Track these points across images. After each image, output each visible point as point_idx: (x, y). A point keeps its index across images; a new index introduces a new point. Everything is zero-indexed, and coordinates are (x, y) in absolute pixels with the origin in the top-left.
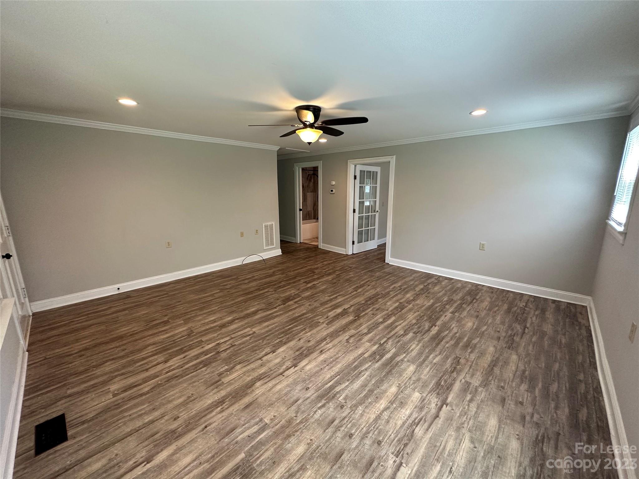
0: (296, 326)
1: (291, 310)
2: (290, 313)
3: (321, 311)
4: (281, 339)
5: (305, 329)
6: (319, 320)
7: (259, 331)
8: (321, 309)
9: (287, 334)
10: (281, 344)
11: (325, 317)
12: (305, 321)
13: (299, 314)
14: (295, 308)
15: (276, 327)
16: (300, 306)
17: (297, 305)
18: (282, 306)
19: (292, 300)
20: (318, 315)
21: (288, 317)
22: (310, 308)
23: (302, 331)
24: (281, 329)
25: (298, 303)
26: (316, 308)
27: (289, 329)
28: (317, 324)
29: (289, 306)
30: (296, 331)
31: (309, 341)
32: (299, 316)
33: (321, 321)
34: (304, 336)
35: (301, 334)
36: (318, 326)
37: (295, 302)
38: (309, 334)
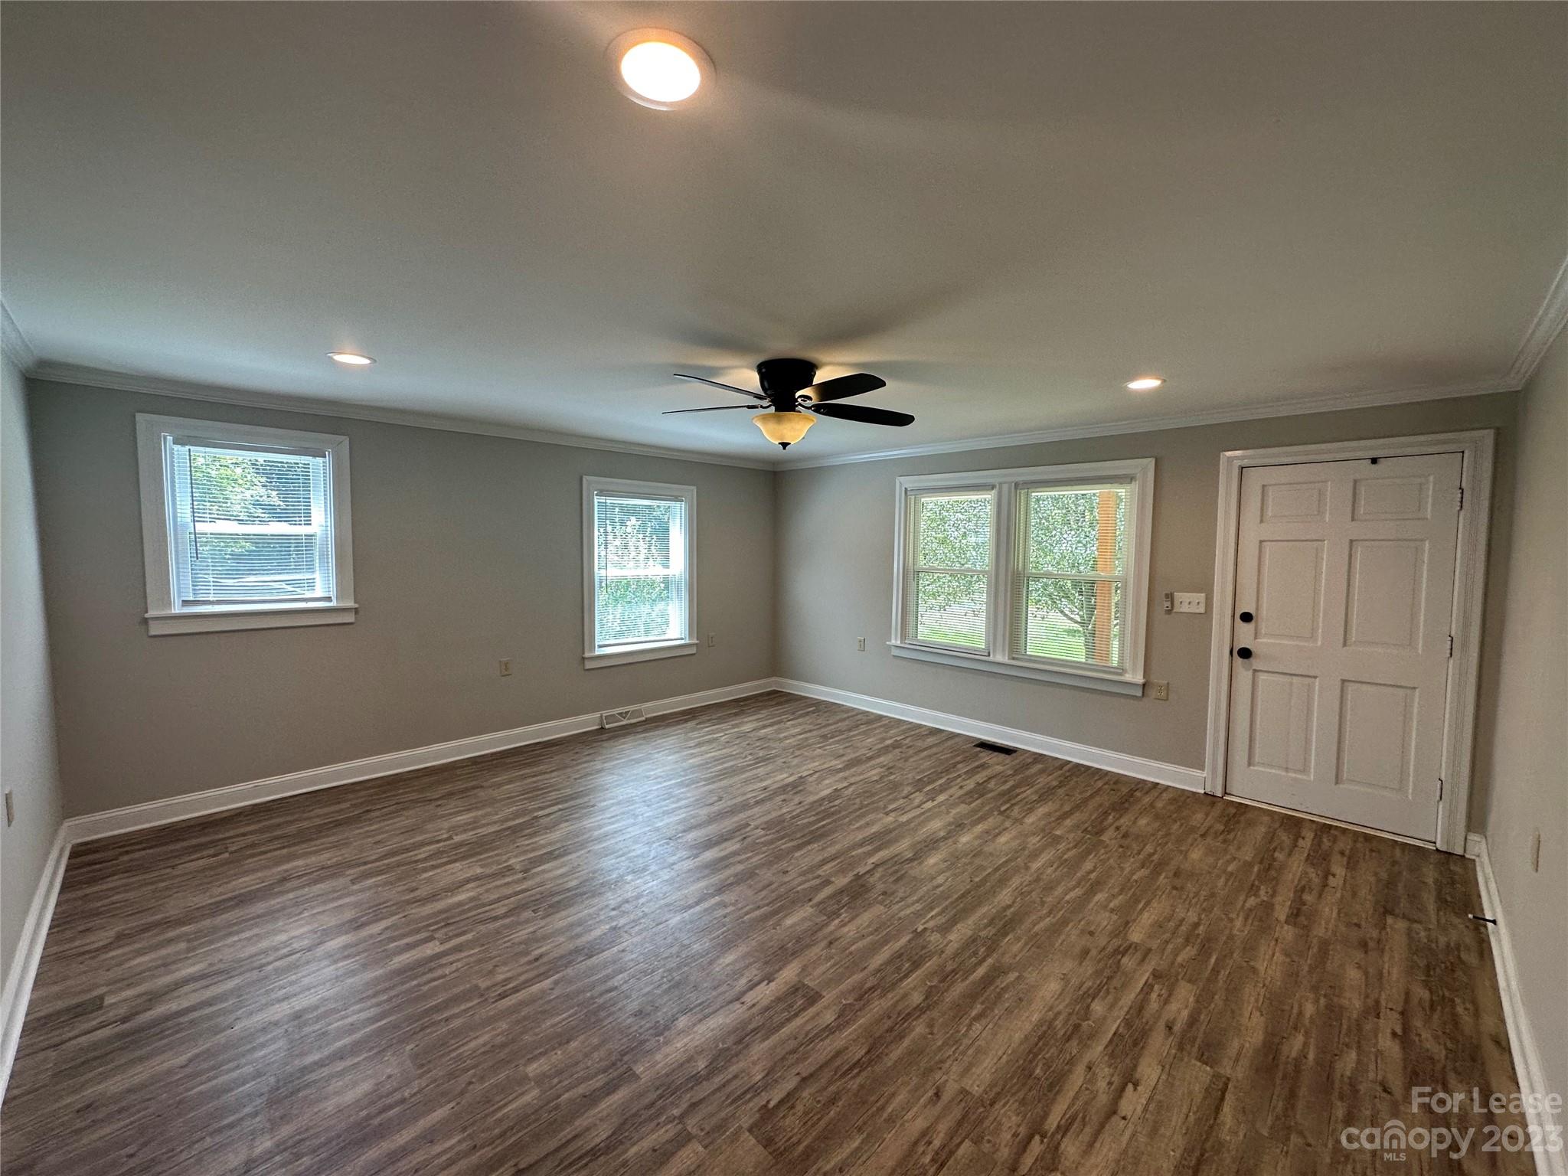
0: (811, 824)
1: (833, 858)
2: (832, 850)
3: (757, 854)
4: (831, 804)
5: (793, 818)
6: (763, 832)
7: (879, 816)
8: (754, 860)
9: (823, 811)
10: (830, 798)
11: (749, 839)
12: (793, 833)
13: (809, 848)
14: (824, 862)
15: (850, 823)
16: (812, 869)
17: (820, 872)
18: (862, 870)
19: (841, 892)
20: (765, 844)
21: (833, 843)
22: (783, 864)
23: (798, 815)
24: (839, 819)
25: (817, 881)
26: (770, 864)
27: (823, 819)
28: (768, 826)
29: (842, 871)
30: (809, 815)
31: (784, 800)
32: (809, 843)
33: (759, 830)
34: (794, 808)
35: (798, 811)
36: (766, 823)
37: (827, 882)
38: (784, 810)
